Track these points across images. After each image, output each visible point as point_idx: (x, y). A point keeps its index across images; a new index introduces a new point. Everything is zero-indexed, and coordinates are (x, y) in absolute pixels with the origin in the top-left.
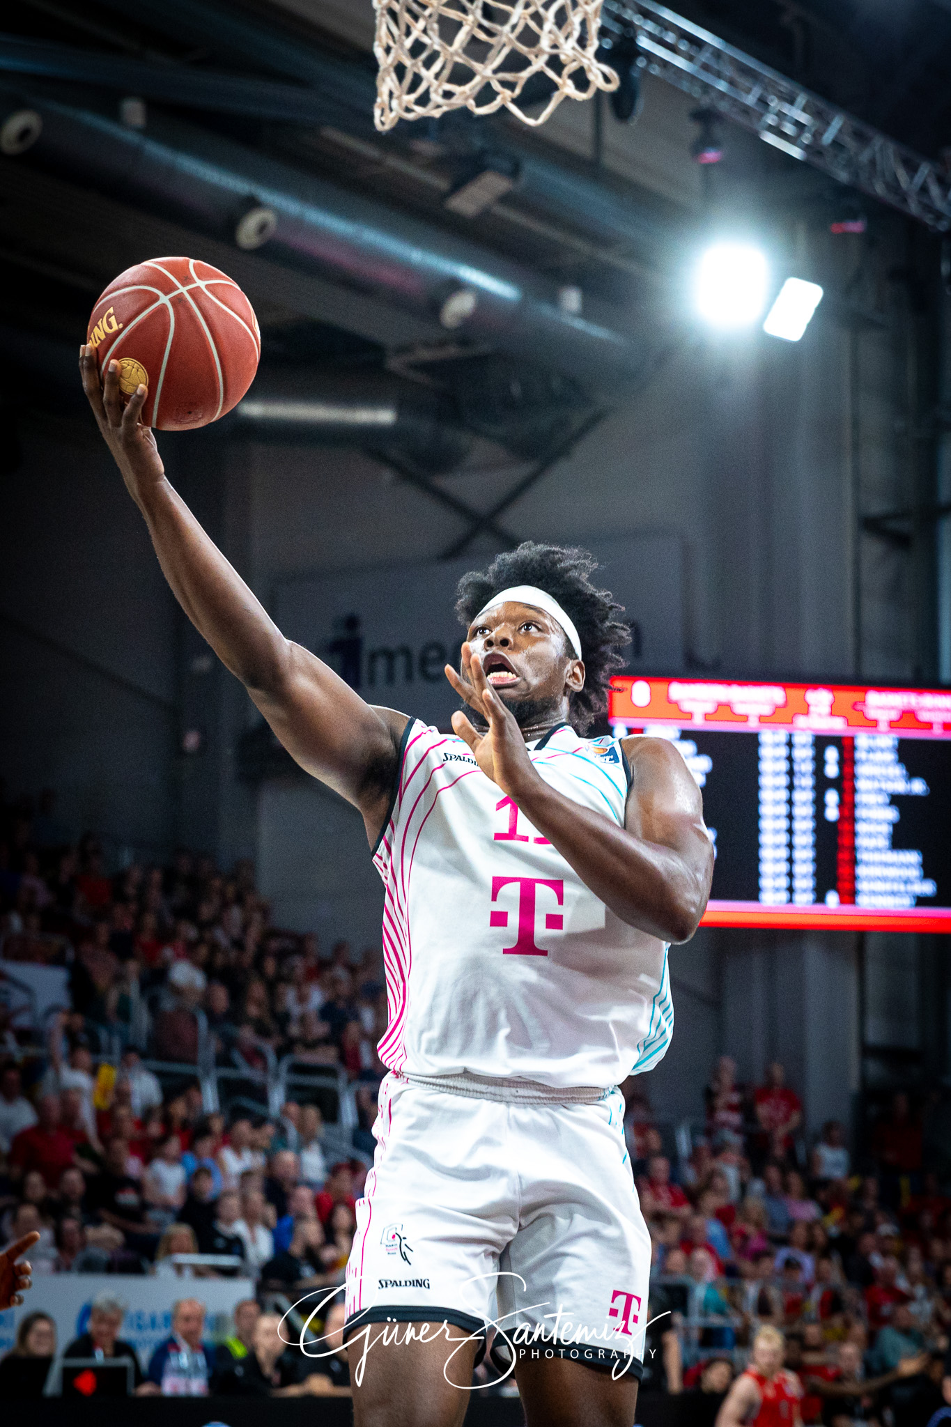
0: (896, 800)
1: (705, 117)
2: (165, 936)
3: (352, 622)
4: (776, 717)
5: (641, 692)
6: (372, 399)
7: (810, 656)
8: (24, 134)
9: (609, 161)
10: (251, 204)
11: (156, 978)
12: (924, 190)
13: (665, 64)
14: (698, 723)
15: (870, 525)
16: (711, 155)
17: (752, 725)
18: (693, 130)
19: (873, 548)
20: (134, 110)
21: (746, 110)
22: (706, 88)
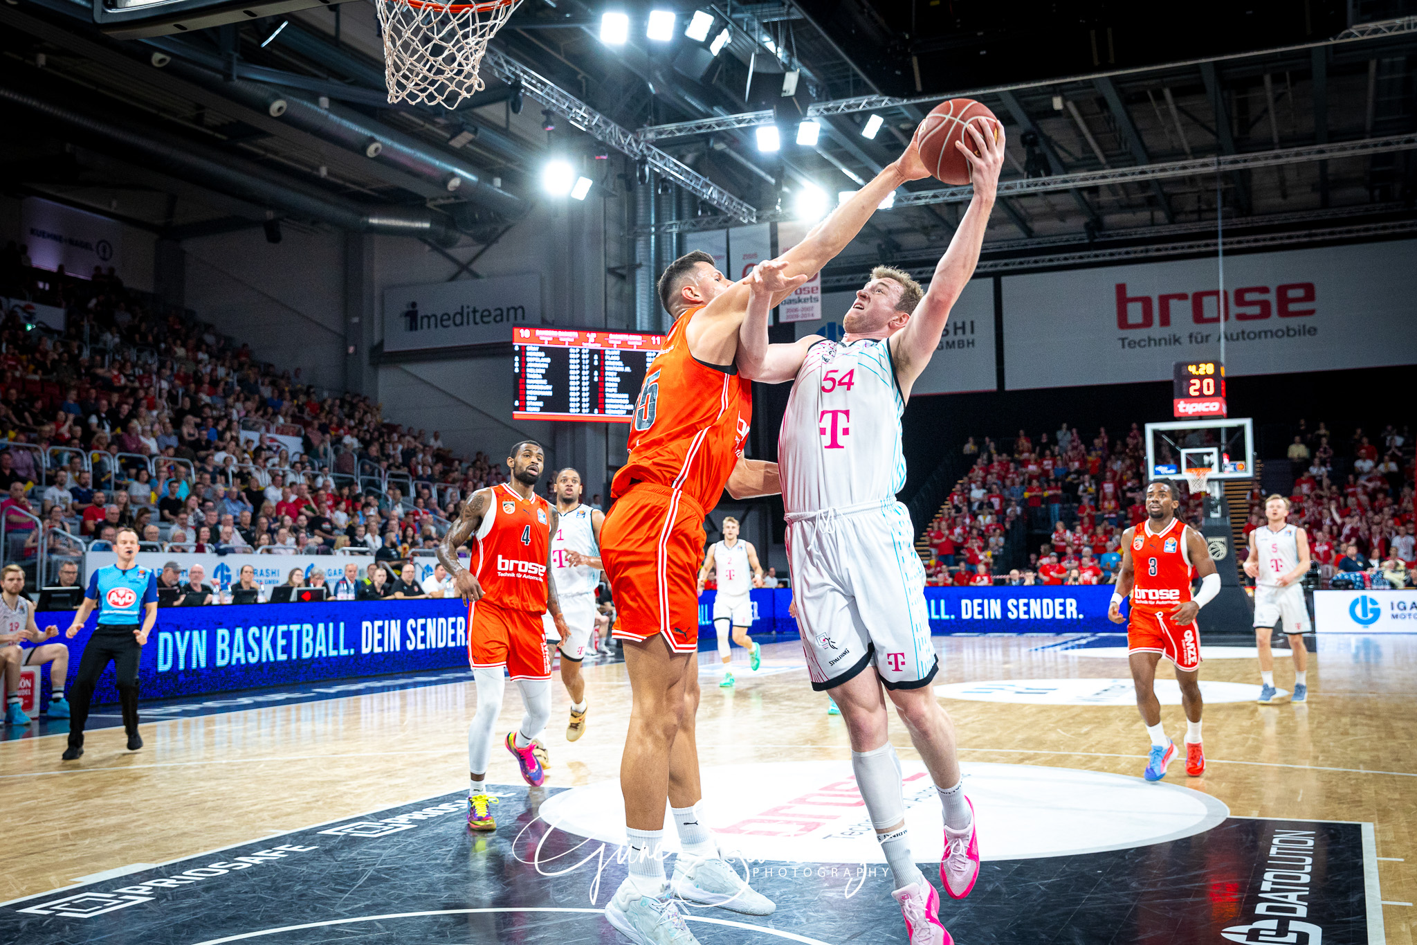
0: (619, 374)
1: (547, 113)
2: (340, 425)
3: (414, 305)
4: (576, 342)
5: (526, 333)
6: (422, 219)
7: (588, 321)
8: (280, 109)
9: (512, 129)
10: (372, 140)
11: (337, 441)
12: (630, 144)
13: (532, 92)
14: (546, 345)
15: (611, 271)
16: (550, 128)
17: (567, 346)
18: (543, 118)
19: (612, 280)
20: (324, 101)
21: (563, 111)
22: (548, 102)
